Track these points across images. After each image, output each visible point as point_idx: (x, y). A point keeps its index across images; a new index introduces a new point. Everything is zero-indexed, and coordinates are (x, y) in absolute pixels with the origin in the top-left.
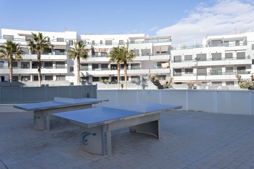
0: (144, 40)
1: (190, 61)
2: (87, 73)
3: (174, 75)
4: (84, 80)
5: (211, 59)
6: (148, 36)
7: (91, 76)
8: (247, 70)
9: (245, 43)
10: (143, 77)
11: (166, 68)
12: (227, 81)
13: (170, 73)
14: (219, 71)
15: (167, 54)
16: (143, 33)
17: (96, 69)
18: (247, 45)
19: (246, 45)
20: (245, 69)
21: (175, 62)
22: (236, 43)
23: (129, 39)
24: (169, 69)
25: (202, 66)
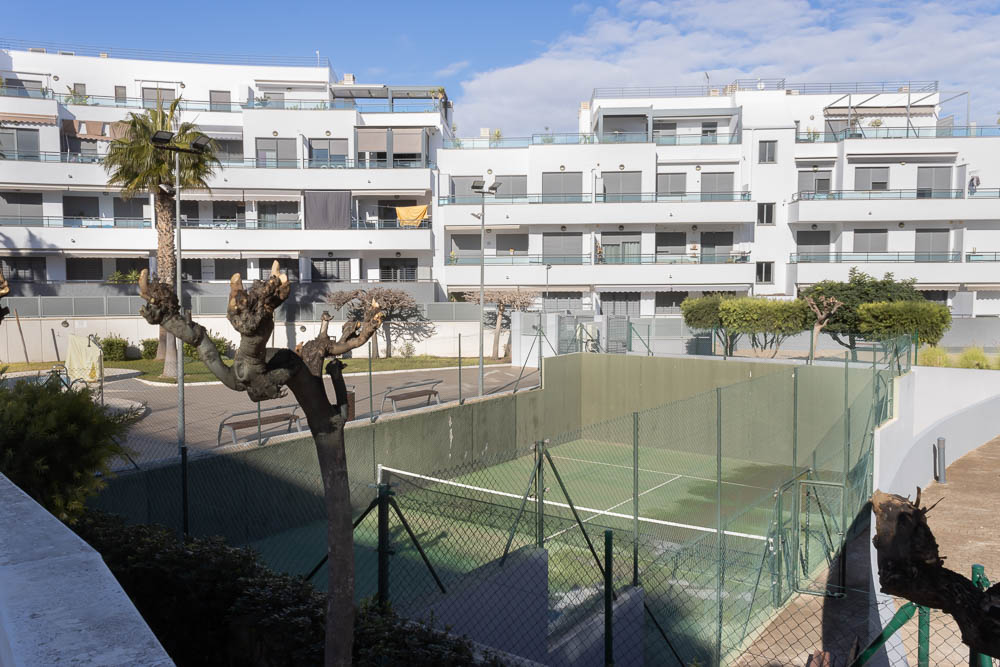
0: (326, 96)
1: (515, 200)
2: (32, 237)
3: (449, 261)
4: (21, 273)
5: (597, 195)
6: (348, 83)
7: (54, 252)
8: (738, 248)
9: (737, 138)
10: (316, 264)
11: (413, 228)
12: (660, 291)
13: (431, 253)
14: (632, 249)
15: (418, 164)
16: (322, 66)
17: (85, 222)
18: (741, 143)
19: (739, 141)
20: (730, 243)
21: (457, 201)
22: (704, 132)
23: (256, 90)
24: (426, 233)
25: (563, 227)
